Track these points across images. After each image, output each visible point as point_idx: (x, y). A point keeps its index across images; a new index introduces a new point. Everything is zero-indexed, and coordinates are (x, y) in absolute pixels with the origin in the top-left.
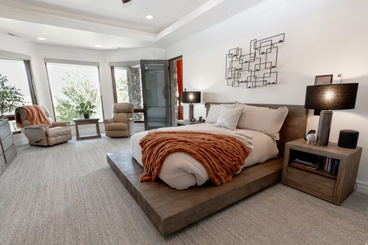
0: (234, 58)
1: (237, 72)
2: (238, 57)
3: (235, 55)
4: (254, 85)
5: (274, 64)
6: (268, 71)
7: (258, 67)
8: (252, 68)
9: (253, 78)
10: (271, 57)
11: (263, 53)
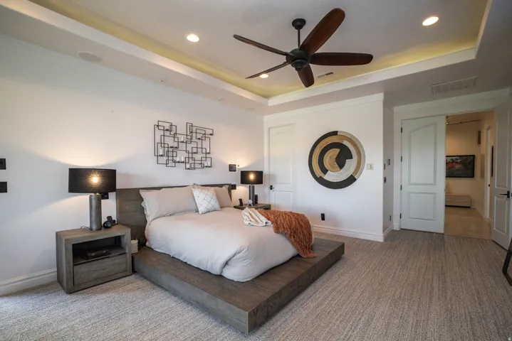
0: (167, 133)
1: (171, 150)
2: (172, 133)
3: (167, 130)
4: (193, 167)
5: (208, 151)
6: (204, 155)
7: (195, 150)
8: (189, 149)
9: (190, 159)
10: (206, 144)
11: (199, 139)
